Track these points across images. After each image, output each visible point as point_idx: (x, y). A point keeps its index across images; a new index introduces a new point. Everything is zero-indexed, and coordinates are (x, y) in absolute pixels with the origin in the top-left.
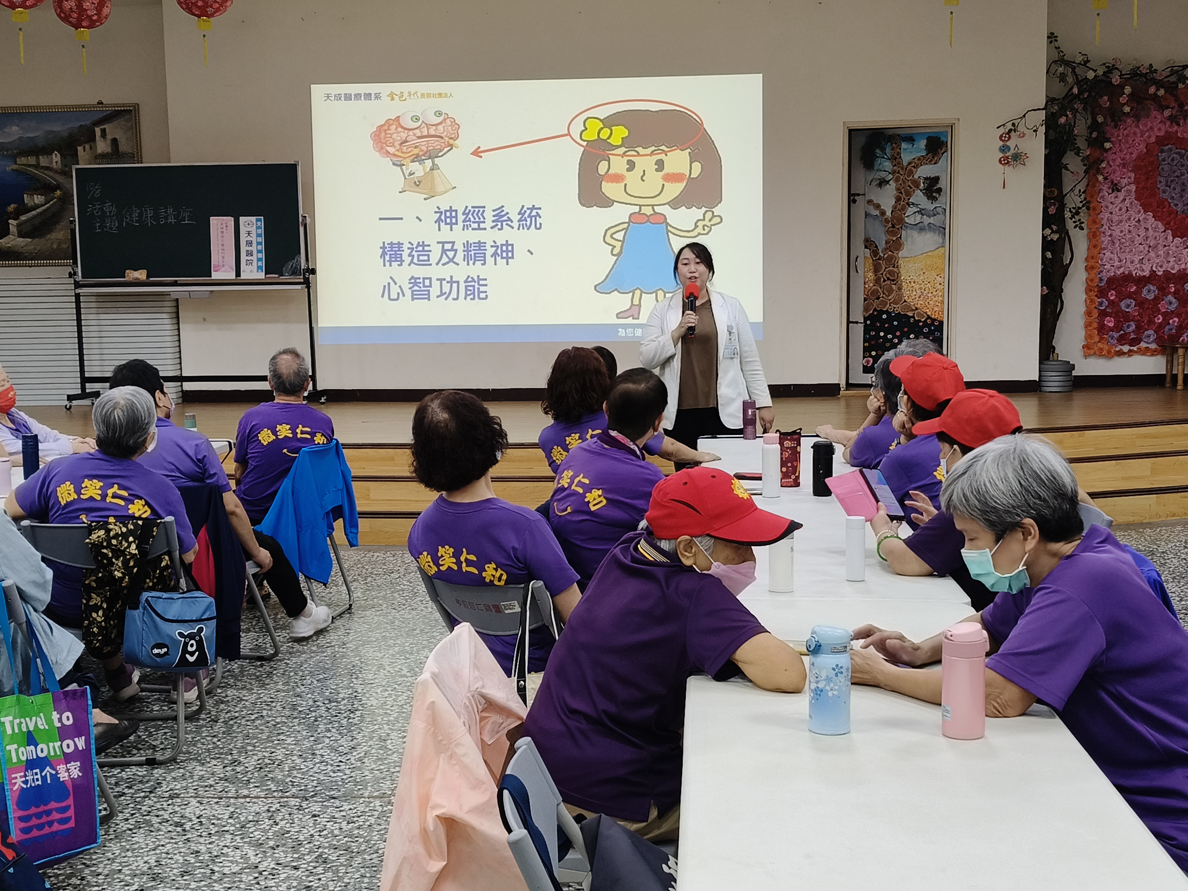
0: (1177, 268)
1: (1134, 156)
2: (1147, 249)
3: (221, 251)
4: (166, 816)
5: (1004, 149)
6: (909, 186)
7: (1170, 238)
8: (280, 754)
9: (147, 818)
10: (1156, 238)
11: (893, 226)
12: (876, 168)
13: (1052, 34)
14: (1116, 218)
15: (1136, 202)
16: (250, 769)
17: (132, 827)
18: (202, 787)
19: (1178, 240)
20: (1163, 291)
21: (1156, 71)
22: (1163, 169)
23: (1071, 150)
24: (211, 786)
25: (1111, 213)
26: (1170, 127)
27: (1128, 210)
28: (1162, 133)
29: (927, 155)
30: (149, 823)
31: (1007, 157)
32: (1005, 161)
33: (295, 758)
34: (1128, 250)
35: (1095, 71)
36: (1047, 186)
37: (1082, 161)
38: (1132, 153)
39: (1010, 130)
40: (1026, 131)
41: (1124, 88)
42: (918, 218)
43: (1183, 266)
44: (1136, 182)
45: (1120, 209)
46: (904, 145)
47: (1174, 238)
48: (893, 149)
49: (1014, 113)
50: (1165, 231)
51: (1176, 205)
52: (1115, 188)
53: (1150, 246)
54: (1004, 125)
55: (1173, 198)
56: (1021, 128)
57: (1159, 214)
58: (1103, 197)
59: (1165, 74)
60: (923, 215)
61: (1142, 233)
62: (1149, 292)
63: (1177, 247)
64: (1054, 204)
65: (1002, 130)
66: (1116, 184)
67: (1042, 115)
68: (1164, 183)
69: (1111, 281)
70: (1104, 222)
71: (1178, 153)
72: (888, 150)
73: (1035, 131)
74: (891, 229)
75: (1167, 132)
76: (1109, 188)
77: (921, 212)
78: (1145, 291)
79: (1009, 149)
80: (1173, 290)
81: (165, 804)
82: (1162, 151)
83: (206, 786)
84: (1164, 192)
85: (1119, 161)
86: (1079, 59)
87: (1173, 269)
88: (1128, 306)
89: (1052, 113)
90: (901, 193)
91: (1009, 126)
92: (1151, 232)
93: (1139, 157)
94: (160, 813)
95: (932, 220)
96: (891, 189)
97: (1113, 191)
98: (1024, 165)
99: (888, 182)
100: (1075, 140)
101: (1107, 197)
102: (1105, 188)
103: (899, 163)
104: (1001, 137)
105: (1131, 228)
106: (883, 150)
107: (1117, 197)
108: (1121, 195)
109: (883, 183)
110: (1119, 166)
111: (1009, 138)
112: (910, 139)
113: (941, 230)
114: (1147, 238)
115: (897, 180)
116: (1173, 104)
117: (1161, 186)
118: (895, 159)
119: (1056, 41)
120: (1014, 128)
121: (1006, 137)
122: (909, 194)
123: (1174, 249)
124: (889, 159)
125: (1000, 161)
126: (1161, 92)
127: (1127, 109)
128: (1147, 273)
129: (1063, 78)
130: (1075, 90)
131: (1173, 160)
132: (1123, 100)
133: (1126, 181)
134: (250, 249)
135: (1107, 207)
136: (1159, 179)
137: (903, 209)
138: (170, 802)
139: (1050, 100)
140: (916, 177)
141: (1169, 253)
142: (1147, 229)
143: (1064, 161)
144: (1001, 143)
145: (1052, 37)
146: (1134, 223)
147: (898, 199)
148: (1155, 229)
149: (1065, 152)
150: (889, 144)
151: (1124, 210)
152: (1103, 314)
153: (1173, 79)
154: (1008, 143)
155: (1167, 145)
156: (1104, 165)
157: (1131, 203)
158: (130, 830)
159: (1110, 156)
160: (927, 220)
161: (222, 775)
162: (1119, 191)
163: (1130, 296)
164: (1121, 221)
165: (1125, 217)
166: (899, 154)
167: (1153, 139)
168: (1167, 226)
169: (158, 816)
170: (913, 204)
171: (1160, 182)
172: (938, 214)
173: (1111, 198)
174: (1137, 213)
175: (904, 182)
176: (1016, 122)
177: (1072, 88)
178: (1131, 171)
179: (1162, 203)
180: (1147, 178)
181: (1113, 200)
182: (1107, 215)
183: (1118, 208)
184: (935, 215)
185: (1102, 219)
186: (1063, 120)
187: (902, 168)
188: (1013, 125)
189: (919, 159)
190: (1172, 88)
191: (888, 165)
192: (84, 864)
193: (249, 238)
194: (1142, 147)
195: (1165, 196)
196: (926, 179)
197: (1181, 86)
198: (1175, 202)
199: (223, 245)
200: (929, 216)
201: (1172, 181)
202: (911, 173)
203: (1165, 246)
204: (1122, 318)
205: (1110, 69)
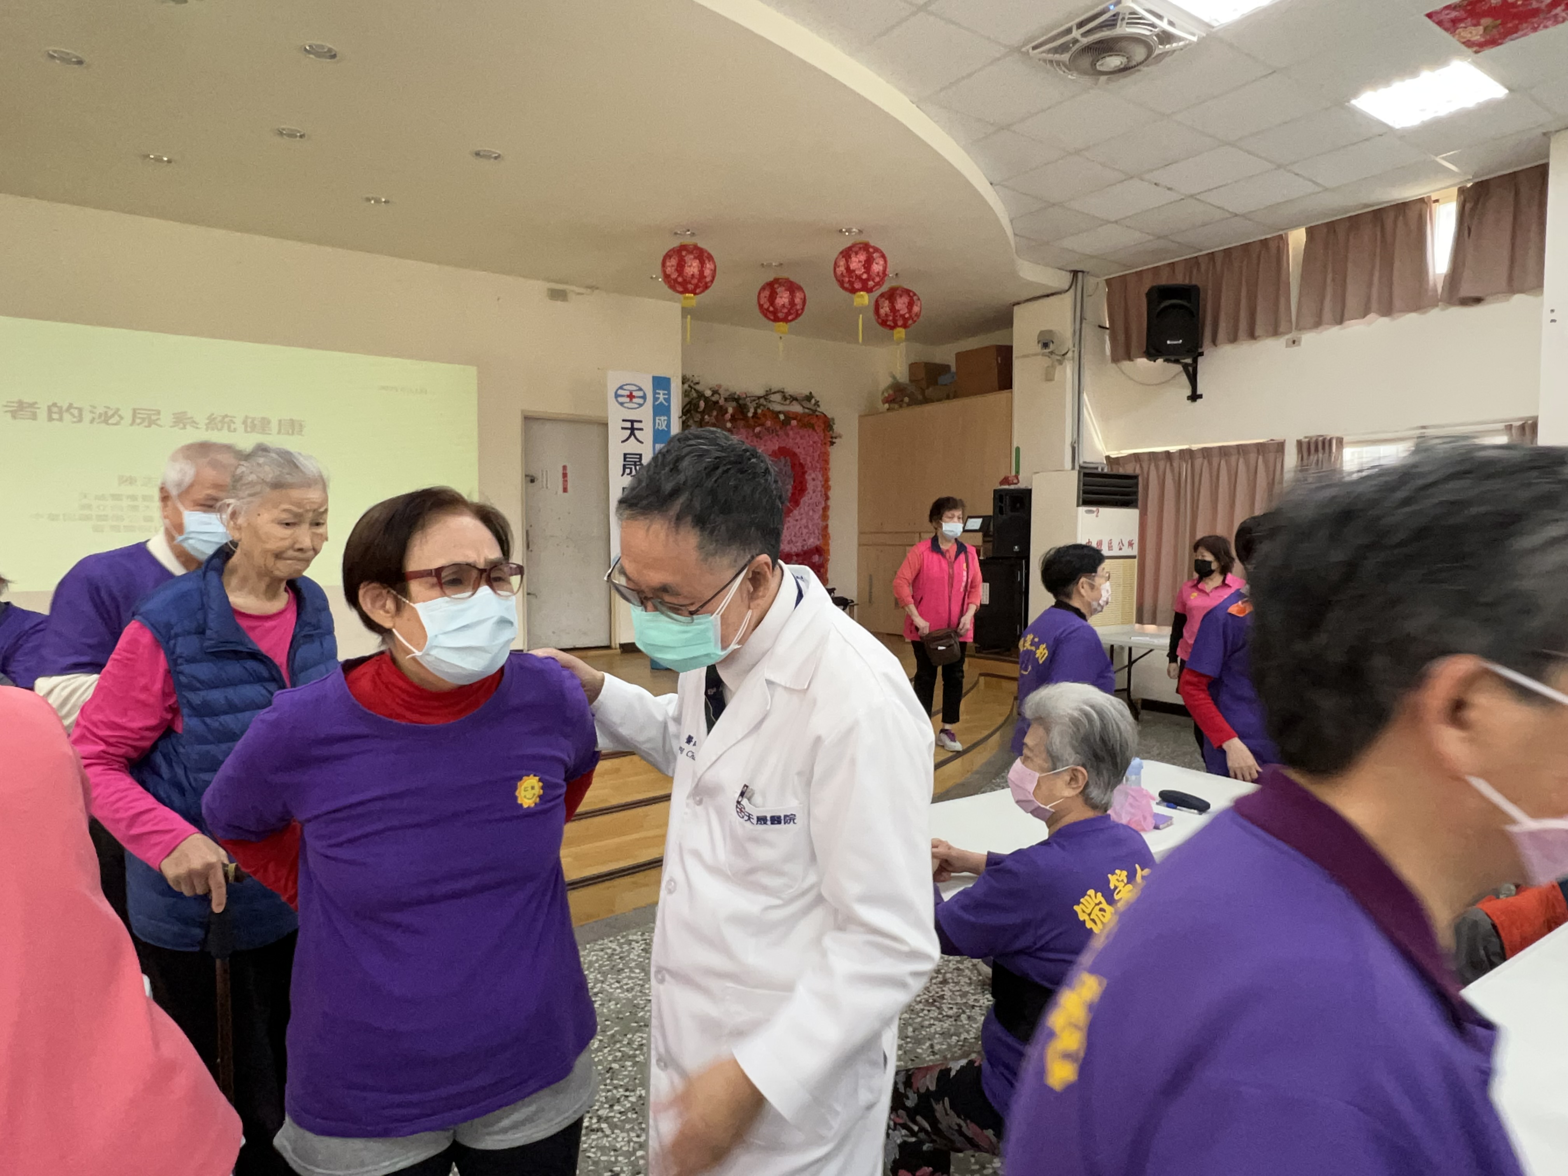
21: (745, 398)
35: (708, 391)
41: (726, 408)
59: (750, 401)
205: (715, 392)
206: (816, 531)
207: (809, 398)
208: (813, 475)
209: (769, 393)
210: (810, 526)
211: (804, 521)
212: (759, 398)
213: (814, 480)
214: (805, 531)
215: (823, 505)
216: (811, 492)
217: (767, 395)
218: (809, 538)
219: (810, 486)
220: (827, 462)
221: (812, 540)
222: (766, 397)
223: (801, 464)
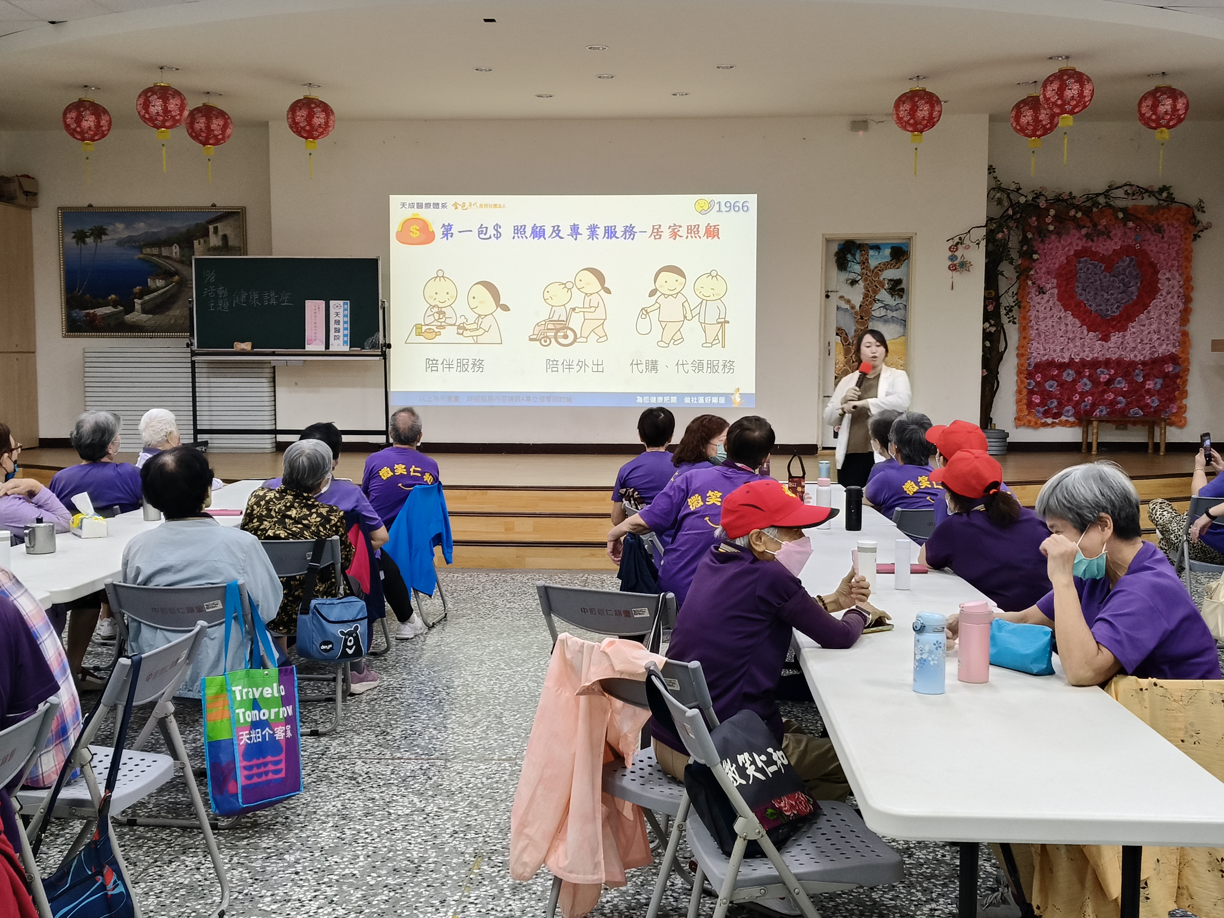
0: (1091, 356)
1: (1057, 266)
2: (1067, 340)
3: (314, 328)
4: (341, 772)
5: (952, 258)
6: (876, 286)
7: (1086, 332)
8: (418, 727)
9: (326, 773)
10: (1074, 332)
11: (862, 318)
12: (848, 269)
13: (991, 166)
14: (1041, 316)
15: (1058, 303)
16: (398, 738)
17: (315, 780)
18: (362, 751)
19: (1091, 334)
20: (1079, 374)
21: (1074, 197)
22: (1080, 276)
23: (1006, 260)
24: (370, 750)
25: (1038, 311)
26: (1086, 242)
27: (1051, 309)
28: (1080, 248)
29: (891, 261)
30: (327, 777)
31: (955, 265)
32: (953, 268)
33: (431, 730)
34: (1051, 341)
35: (1026, 197)
36: (986, 288)
37: (1015, 268)
38: (1055, 264)
39: (958, 243)
40: (971, 244)
41: (1049, 211)
42: (883, 312)
43: (1096, 355)
44: (1058, 286)
45: (1045, 309)
46: (871, 252)
47: (1089, 332)
48: (862, 255)
49: (961, 229)
50: (1081, 327)
51: (1090, 306)
52: (1041, 291)
53: (1069, 339)
54: (952, 239)
55: (1088, 300)
56: (967, 242)
57: (1077, 313)
58: (1031, 298)
59: (1082, 200)
60: (887, 309)
61: (1063, 327)
62: (1069, 375)
63: (1091, 339)
64: (992, 304)
65: (951, 243)
66: (1042, 288)
67: (984, 231)
68: (1081, 288)
69: (1038, 366)
70: (1032, 318)
71: (1092, 264)
72: (858, 256)
73: (978, 244)
74: (860, 320)
75: (1083, 247)
76: (1036, 291)
77: (886, 307)
78: (1065, 374)
79: (956, 257)
80: (1087, 374)
81: (337, 764)
82: (1079, 262)
83: (366, 750)
84: (1081, 295)
85: (1044, 269)
86: (1013, 187)
87: (1087, 357)
88: (1051, 386)
89: (991, 230)
90: (868, 291)
91: (957, 240)
92: (1070, 327)
93: (1060, 266)
94: (335, 770)
95: (894, 314)
96: (861, 287)
97: (1039, 294)
98: (969, 271)
99: (857, 282)
100: (1009, 251)
101: (1035, 298)
102: (1033, 291)
103: (867, 267)
104: (950, 248)
105: (1054, 324)
106: (854, 255)
107: (1042, 298)
108: (1046, 297)
109: (853, 282)
110: (1044, 273)
111: (957, 250)
112: (877, 248)
113: (904, 322)
114: (1067, 331)
115: (866, 280)
116: (1088, 224)
117: (1079, 290)
118: (864, 263)
119: (994, 172)
120: (961, 242)
121: (954, 248)
122: (876, 292)
123: (1088, 341)
124: (858, 263)
125: (949, 268)
126: (1079, 215)
127: (1051, 228)
128: (1066, 360)
129: (1000, 202)
130: (1010, 212)
131: (1088, 269)
132: (1048, 220)
133: (1050, 286)
134: (337, 326)
135: (1034, 306)
136: (1077, 284)
137: (871, 303)
138: (340, 762)
139: (990, 220)
140: (881, 278)
141: (1084, 345)
142: (1067, 325)
143: (1000, 268)
144: (950, 253)
145: (991, 169)
146: (1056, 319)
147: (866, 296)
148: (1073, 325)
149: (1001, 261)
150: (858, 251)
151: (1048, 309)
152: (1031, 392)
153: (1089, 204)
154: (956, 253)
155: (1083, 257)
156: (1032, 272)
157: (1054, 304)
158: (314, 782)
159: (1037, 265)
160: (890, 314)
161: (376, 742)
162: (1044, 293)
163: (1053, 378)
164: (1046, 318)
165: (1049, 314)
166: (867, 259)
167: (1072, 253)
168: (1083, 322)
169: (333, 772)
170: (878, 300)
171: (1078, 287)
172: (900, 309)
173: (1038, 299)
174: (1059, 311)
175: (872, 283)
176: (962, 236)
177: (1007, 210)
178: (1054, 278)
179: (1079, 304)
180: (1067, 284)
181: (1039, 301)
182: (1035, 312)
183: (1043, 307)
184: (897, 310)
185: (1031, 316)
186: (1000, 236)
187: (870, 271)
188: (960, 239)
189: (884, 264)
190: (1087, 212)
191: (857, 268)
192: (285, 807)
193: (337, 318)
194: (1063, 259)
195: (1082, 298)
196: (890, 280)
197: (1095, 210)
198: (1090, 303)
199: (315, 323)
200: (892, 311)
201: (1087, 286)
202: (877, 275)
203: (1081, 338)
204: (1046, 396)
205: (1038, 195)
206: (1171, 337)
207: (1164, 189)
208: (1168, 275)
209: (1111, 188)
210: (1163, 332)
211: (1154, 327)
212: (1098, 195)
213: (1168, 279)
214: (1156, 337)
215: (1181, 306)
216: (1165, 294)
217: (1107, 191)
218: (1160, 345)
219: (1164, 286)
220: (1188, 259)
221: (1164, 347)
222: (1106, 194)
223: (1153, 265)
